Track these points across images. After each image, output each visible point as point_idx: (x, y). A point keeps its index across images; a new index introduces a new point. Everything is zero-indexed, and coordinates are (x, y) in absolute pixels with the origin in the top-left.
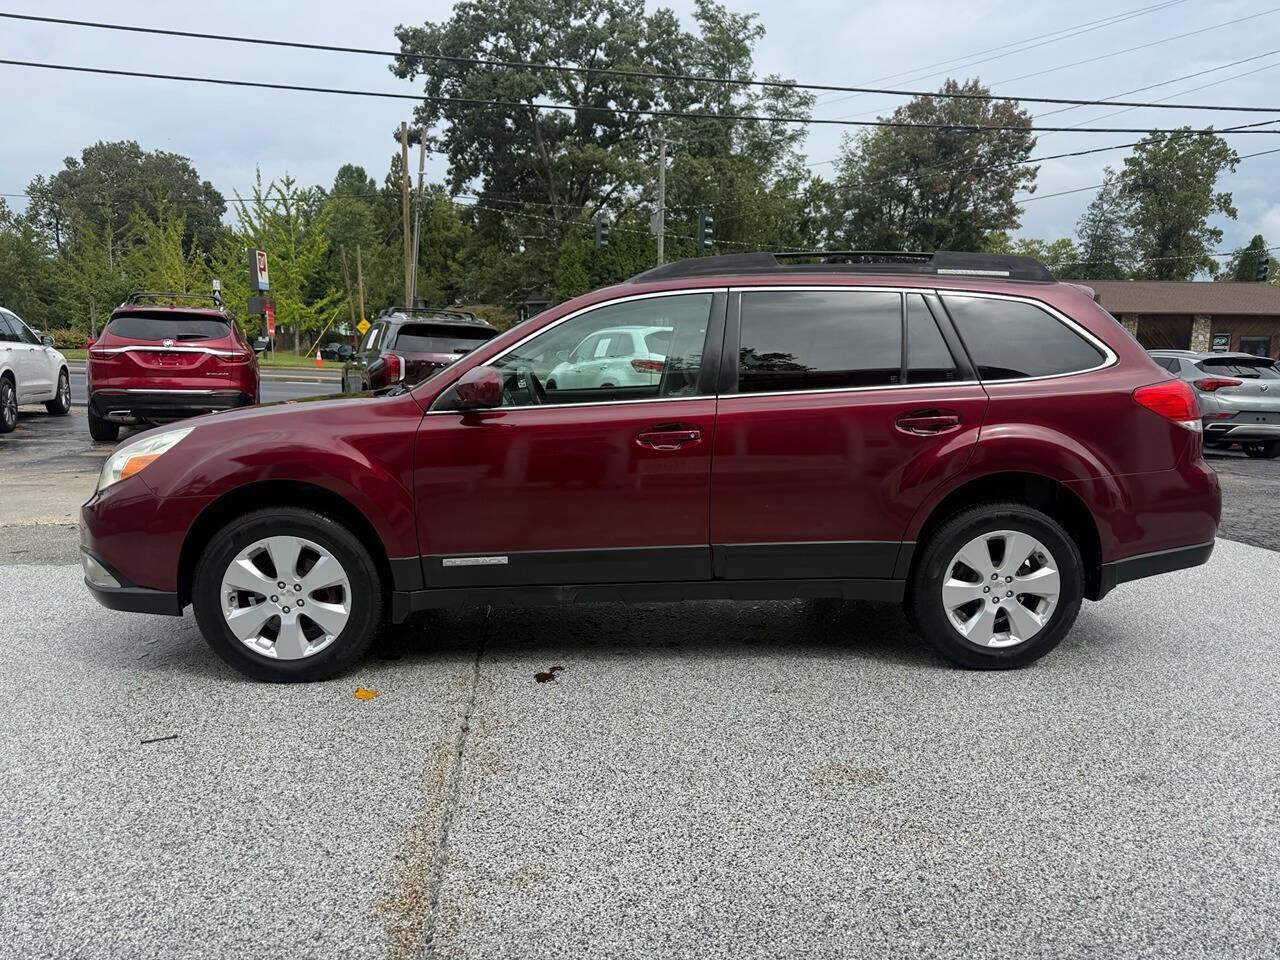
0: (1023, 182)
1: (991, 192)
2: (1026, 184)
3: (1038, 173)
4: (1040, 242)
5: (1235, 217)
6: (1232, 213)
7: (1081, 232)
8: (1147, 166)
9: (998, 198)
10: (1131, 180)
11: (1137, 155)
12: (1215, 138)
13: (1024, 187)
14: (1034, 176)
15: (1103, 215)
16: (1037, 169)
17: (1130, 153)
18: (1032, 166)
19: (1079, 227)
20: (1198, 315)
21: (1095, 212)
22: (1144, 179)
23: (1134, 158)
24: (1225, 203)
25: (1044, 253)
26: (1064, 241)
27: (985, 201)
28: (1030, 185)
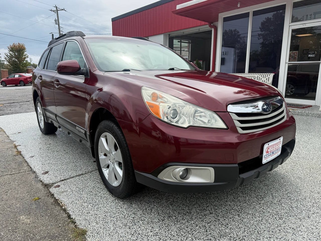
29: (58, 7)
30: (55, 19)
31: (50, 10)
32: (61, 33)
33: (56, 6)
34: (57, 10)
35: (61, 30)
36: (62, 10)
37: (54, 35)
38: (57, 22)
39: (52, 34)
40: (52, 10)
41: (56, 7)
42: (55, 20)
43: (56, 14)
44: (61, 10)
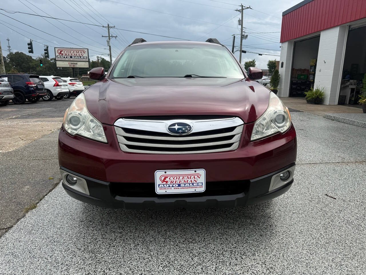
29: (244, 6)
30: (239, 19)
31: (236, 10)
32: (243, 34)
33: (242, 4)
34: (243, 9)
35: (243, 31)
36: (248, 8)
37: (235, 37)
38: (241, 22)
39: (233, 36)
40: (238, 10)
41: (242, 6)
42: (239, 21)
43: (241, 14)
44: (246, 9)
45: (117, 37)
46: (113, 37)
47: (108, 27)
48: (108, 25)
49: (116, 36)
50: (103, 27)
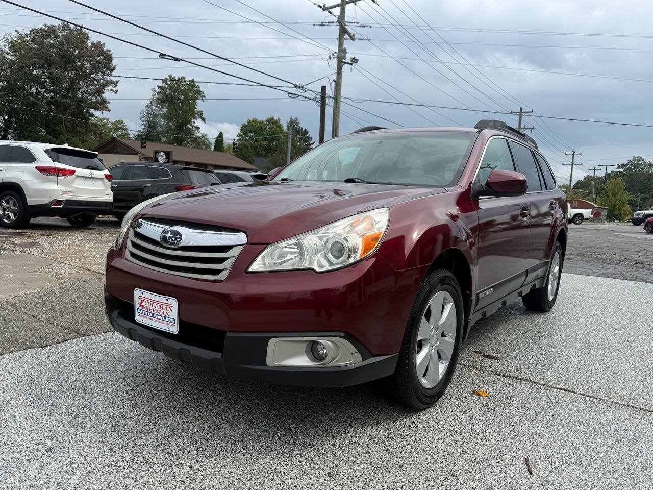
0: (110, 87)
1: (91, 89)
2: (113, 89)
3: (118, 84)
4: (107, 120)
5: (205, 122)
6: (204, 120)
7: (142, 118)
8: (168, 92)
9: (95, 93)
10: (160, 96)
11: (164, 85)
12: (195, 84)
13: (111, 90)
14: (116, 85)
15: (152, 111)
16: (117, 82)
17: (160, 83)
18: (114, 79)
19: (141, 116)
20: (208, 164)
21: (149, 109)
22: (167, 97)
23: (162, 86)
24: (200, 115)
25: (110, 125)
26: (119, 121)
27: (88, 93)
28: (115, 89)
45: (533, 129)
46: (526, 129)
47: (521, 113)
48: (521, 109)
49: (532, 127)
50: (511, 113)
